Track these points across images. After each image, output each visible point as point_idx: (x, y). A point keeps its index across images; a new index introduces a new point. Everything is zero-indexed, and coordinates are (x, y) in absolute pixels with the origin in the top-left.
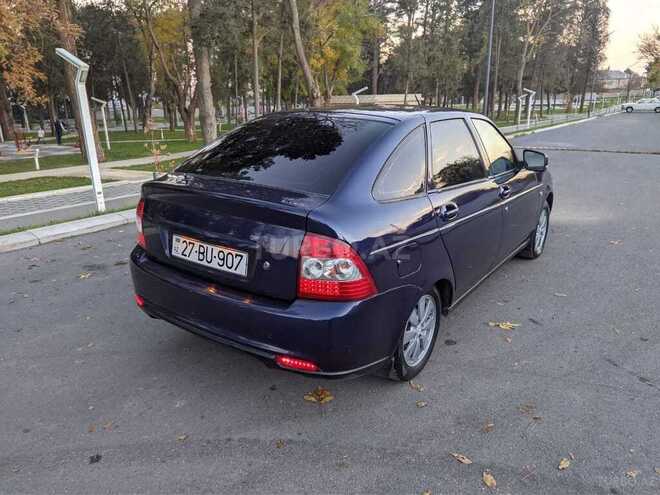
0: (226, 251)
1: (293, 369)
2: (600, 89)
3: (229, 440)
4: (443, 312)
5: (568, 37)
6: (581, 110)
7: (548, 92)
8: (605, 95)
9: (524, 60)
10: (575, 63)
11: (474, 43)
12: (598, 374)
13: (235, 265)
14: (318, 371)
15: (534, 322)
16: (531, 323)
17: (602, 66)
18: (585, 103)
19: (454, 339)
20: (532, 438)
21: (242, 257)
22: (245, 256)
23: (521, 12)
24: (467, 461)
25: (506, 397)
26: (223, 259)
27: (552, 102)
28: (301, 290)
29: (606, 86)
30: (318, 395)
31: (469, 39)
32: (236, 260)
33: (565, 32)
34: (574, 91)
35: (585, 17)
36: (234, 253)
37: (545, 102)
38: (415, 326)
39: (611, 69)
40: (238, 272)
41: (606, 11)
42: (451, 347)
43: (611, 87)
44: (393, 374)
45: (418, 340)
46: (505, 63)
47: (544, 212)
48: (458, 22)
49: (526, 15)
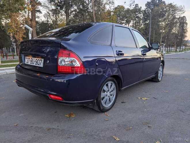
0: (38, 59)
1: (54, 100)
2: (186, 46)
3: (32, 127)
4: (119, 90)
5: (175, 30)
6: (180, 51)
7: (170, 46)
8: (187, 47)
9: (162, 36)
10: (177, 38)
11: (147, 31)
12: (176, 115)
13: (40, 64)
14: (63, 100)
15: (154, 98)
16: (154, 99)
17: (186, 39)
18: (181, 49)
19: (125, 102)
20: (146, 133)
21: (42, 60)
22: (43, 60)
23: (161, 23)
24: (118, 139)
25: (139, 119)
26: (37, 62)
27: (171, 49)
28: (59, 70)
29: (187, 45)
30: (70, 115)
31: (145, 31)
32: (40, 62)
33: (174, 29)
34: (177, 46)
35: (180, 25)
36: (40, 59)
37: (169, 49)
38: (107, 92)
39: (189, 40)
40: (40, 66)
41: (186, 24)
42: (123, 104)
43: (189, 45)
44: (96, 108)
45: (108, 98)
46: (156, 37)
47: (161, 67)
48: (142, 26)
49: (162, 24)
